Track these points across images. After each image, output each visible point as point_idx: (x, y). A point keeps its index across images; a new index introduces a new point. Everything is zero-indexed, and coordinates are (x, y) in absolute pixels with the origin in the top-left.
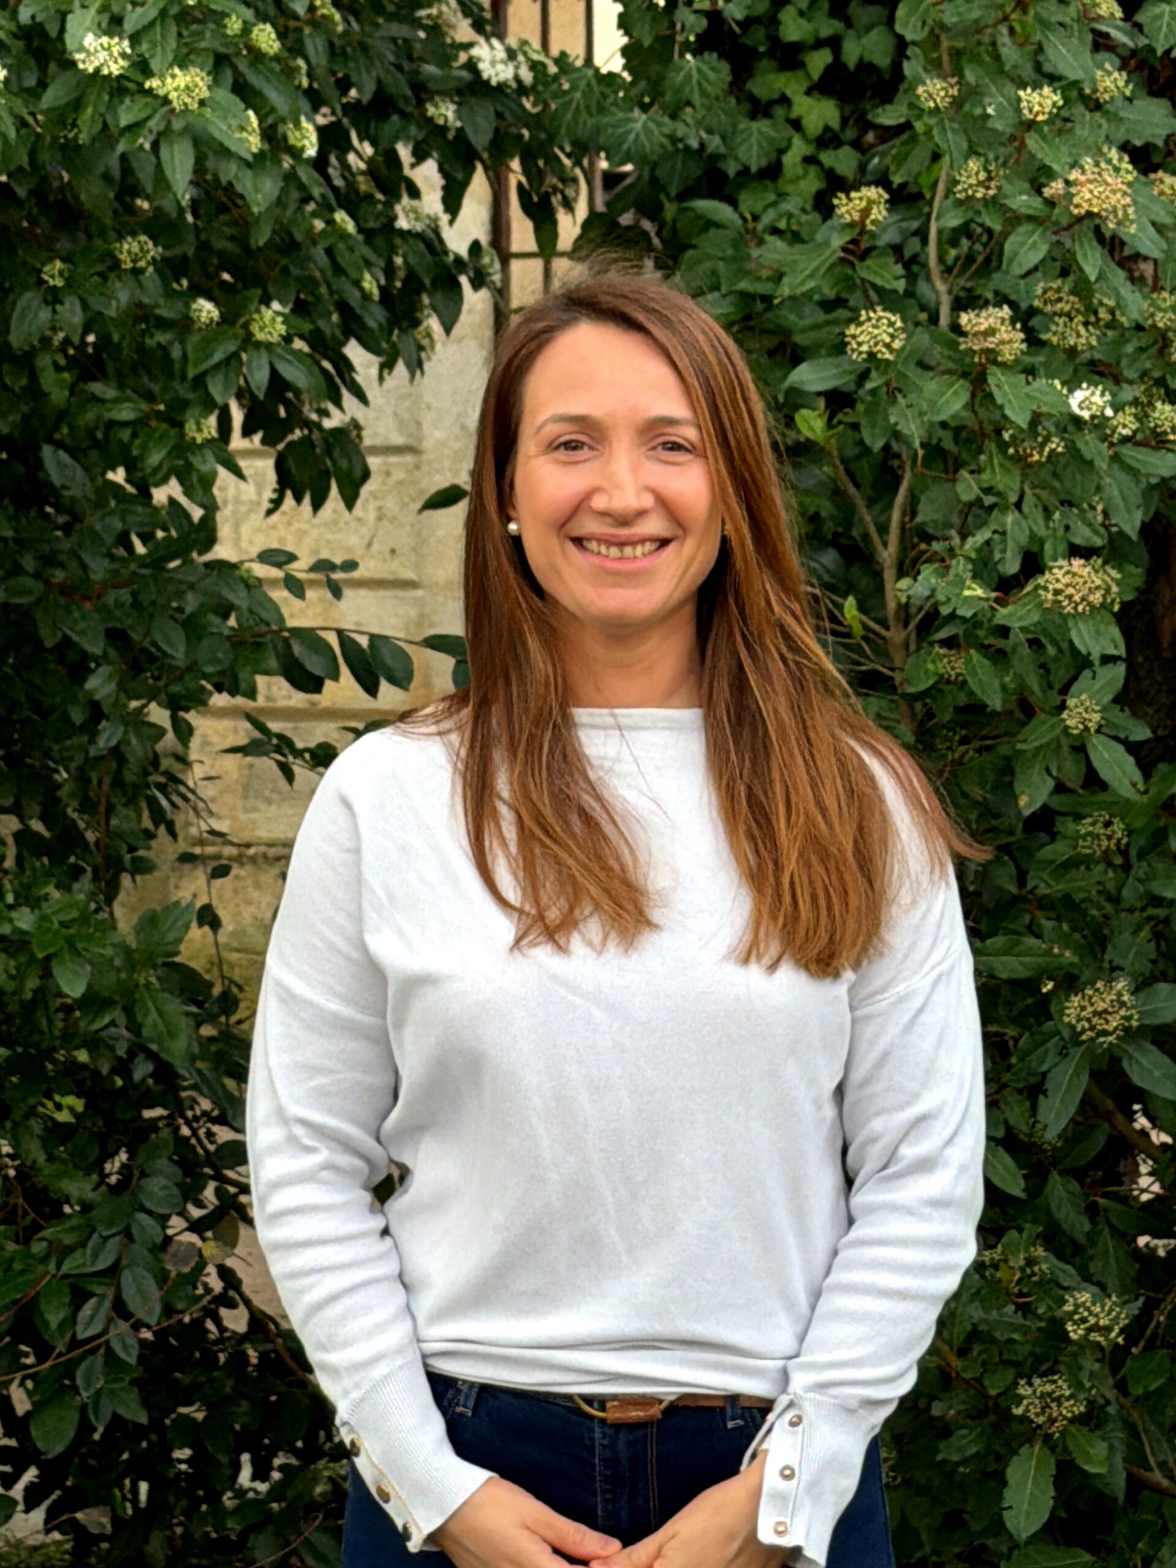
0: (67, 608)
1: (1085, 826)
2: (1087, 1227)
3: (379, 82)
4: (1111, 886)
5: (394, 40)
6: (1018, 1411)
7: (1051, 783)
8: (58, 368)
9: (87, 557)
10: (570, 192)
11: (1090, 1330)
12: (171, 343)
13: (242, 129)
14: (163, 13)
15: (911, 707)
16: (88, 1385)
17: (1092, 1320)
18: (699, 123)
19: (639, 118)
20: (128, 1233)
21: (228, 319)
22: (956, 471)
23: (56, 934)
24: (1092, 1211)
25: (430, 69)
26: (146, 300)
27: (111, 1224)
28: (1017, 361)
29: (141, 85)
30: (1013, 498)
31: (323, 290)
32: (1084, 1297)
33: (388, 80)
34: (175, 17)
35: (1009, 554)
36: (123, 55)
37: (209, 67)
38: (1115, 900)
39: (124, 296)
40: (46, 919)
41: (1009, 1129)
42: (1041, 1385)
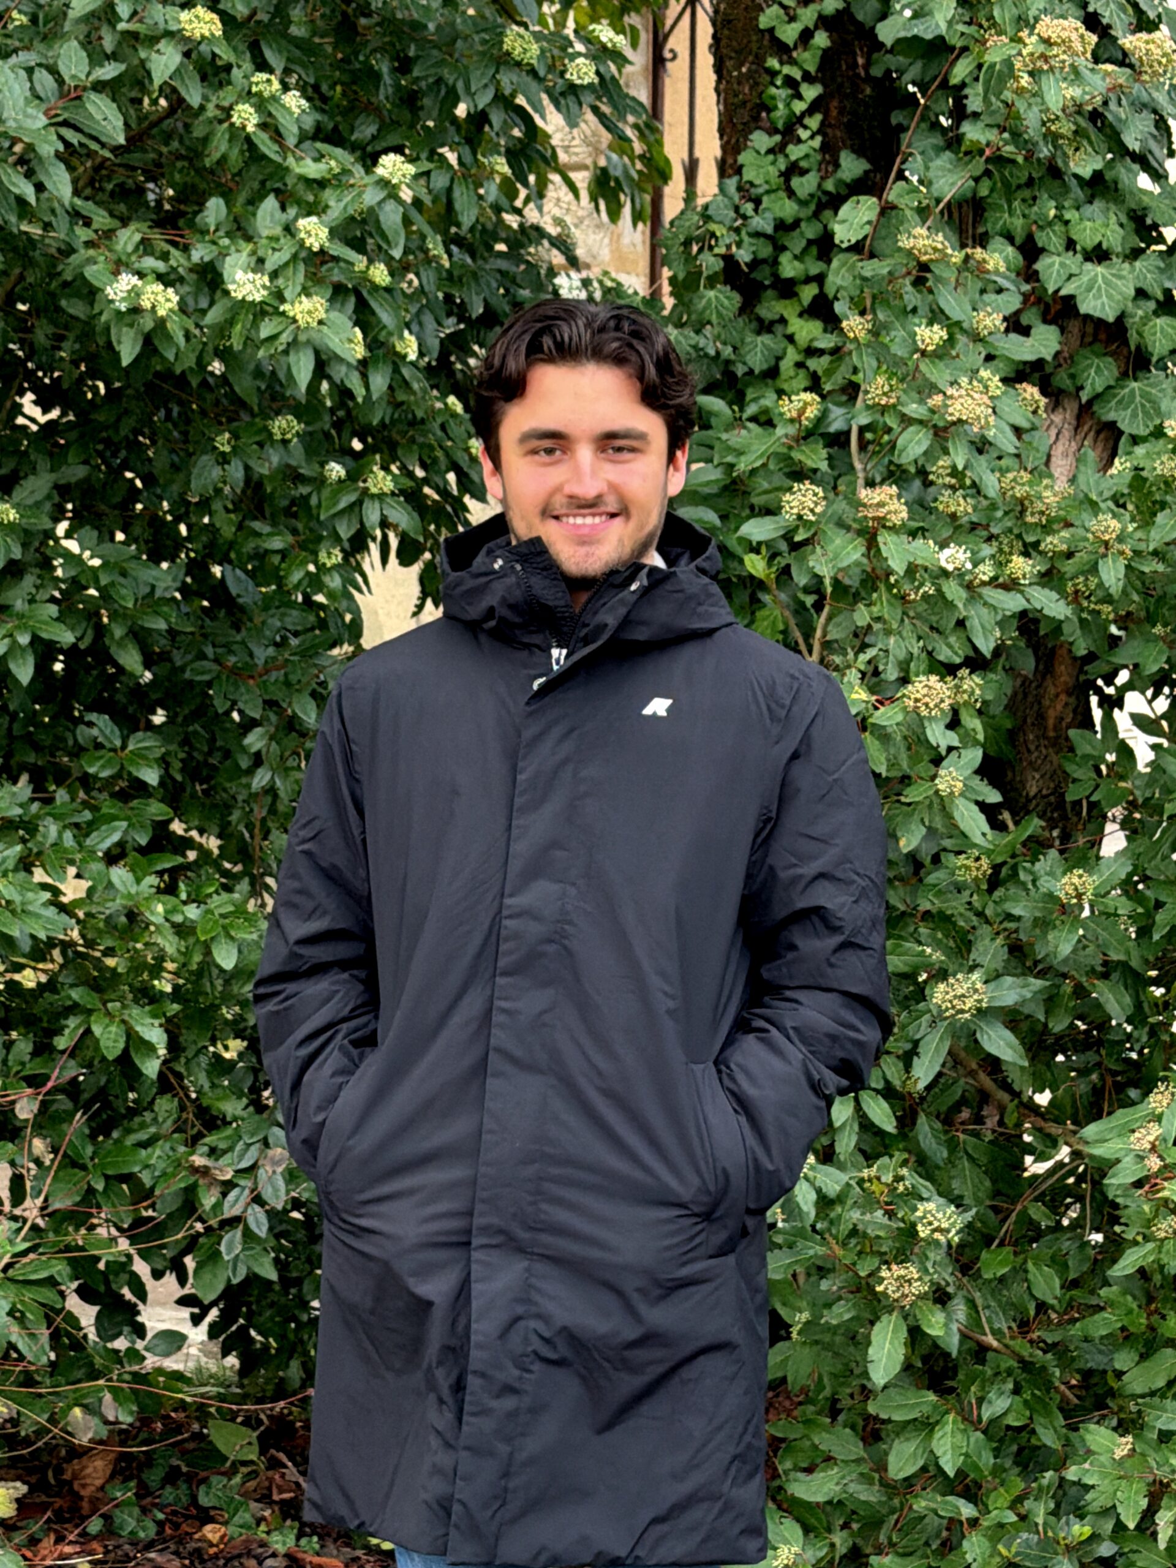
0: (235, 684)
1: (961, 860)
2: (945, 1154)
3: (485, 300)
4: (977, 904)
5: (500, 271)
6: (880, 1288)
7: (924, 831)
8: (228, 511)
9: (253, 648)
11: (938, 1230)
12: (310, 495)
13: (350, 341)
14: (295, 257)
16: (230, 1250)
17: (936, 1224)
18: (717, 337)
20: (266, 1143)
21: (354, 476)
22: (856, 603)
23: (216, 922)
24: (952, 1145)
25: (525, 293)
26: (294, 463)
27: (252, 1135)
28: (901, 525)
29: (276, 309)
30: (895, 626)
31: (439, 454)
32: (931, 1206)
33: (493, 301)
34: (304, 260)
35: (890, 666)
36: (264, 287)
37: (328, 295)
38: (980, 914)
39: (275, 459)
40: (209, 912)
41: (887, 1082)
42: (897, 1270)
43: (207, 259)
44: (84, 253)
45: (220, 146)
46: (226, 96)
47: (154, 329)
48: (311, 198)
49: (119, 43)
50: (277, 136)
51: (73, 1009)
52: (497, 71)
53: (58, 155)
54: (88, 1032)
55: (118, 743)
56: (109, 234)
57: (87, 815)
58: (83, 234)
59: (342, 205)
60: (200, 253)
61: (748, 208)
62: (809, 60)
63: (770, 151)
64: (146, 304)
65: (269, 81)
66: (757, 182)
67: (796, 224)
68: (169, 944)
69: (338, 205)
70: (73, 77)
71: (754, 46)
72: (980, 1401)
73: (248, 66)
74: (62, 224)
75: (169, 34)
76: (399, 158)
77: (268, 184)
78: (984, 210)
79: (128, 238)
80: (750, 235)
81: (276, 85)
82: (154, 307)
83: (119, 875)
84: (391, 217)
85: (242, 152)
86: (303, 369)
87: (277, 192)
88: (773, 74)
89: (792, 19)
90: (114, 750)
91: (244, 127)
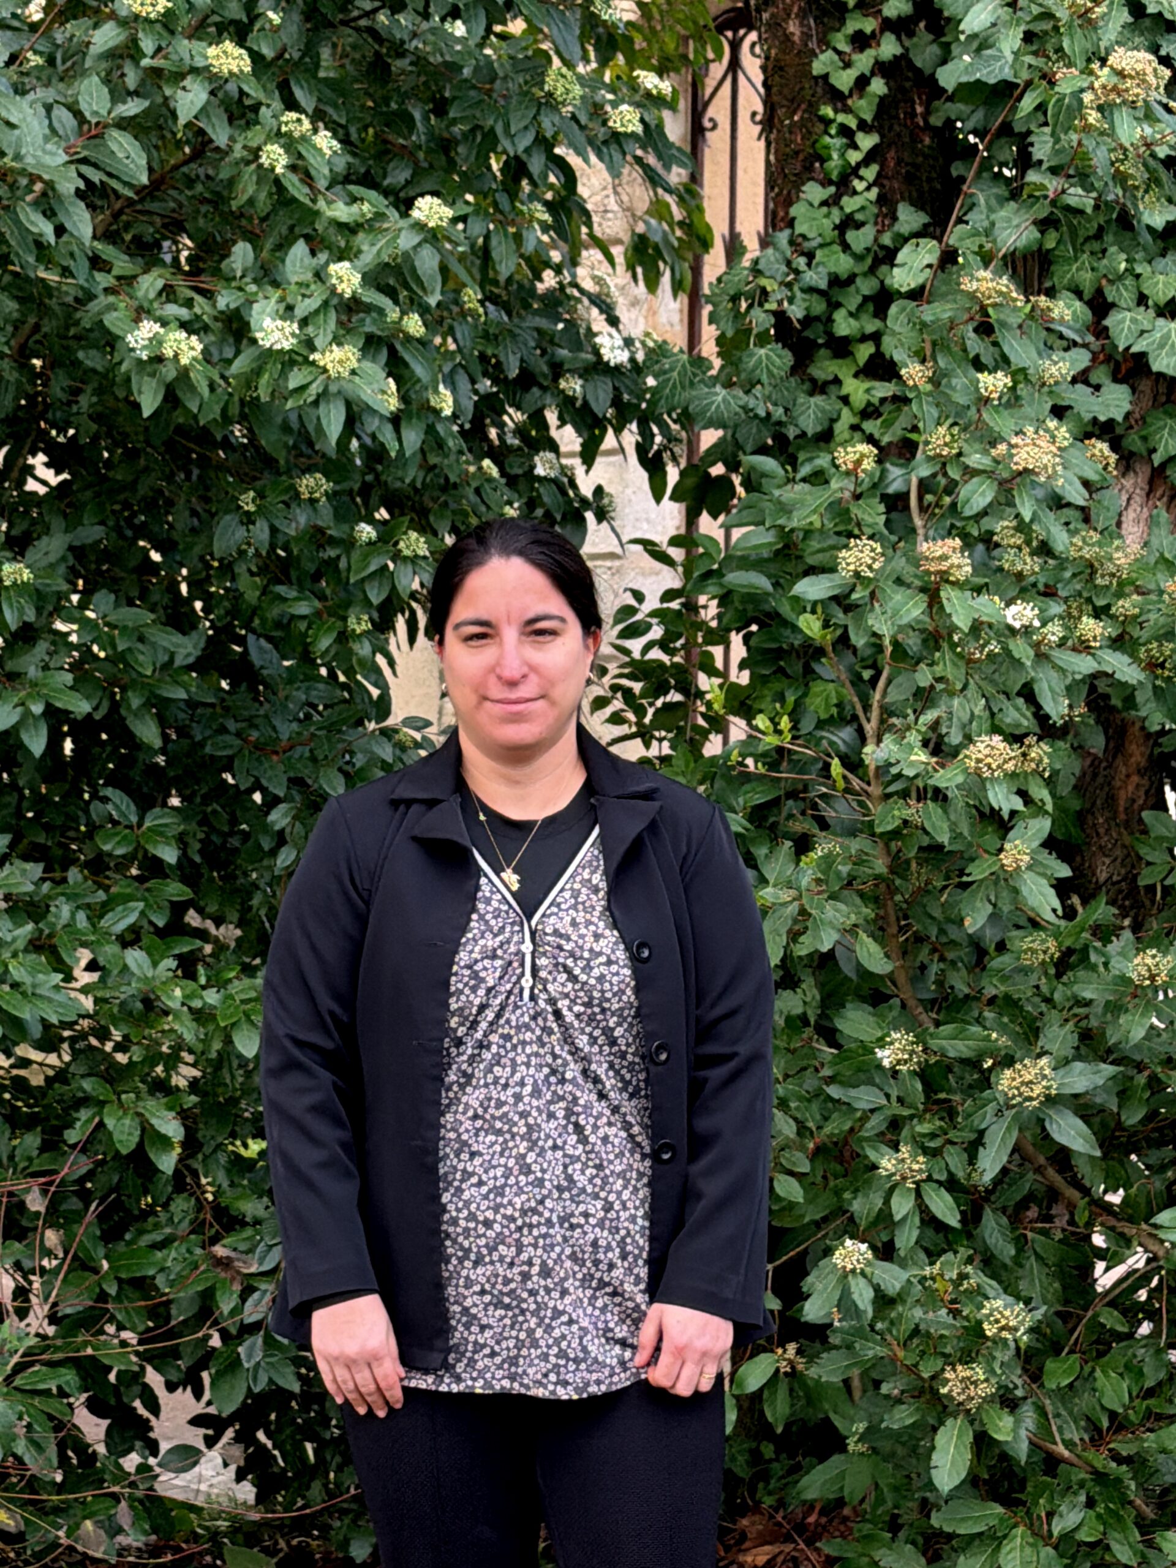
0: (258, 760)
1: (1027, 943)
2: (1013, 1252)
3: (522, 360)
4: (1045, 989)
5: (538, 330)
6: (944, 1391)
7: (989, 909)
8: (252, 574)
9: (277, 722)
10: (677, 450)
11: (1003, 1328)
12: (338, 557)
13: (384, 392)
14: (326, 304)
15: (887, 846)
16: (250, 1356)
17: (1003, 1322)
18: (768, 398)
19: (720, 393)
21: (382, 538)
22: (917, 663)
23: (237, 1009)
24: (1021, 1243)
25: (563, 353)
26: (320, 523)
28: (967, 581)
29: (306, 359)
30: (959, 686)
32: (999, 1303)
33: (532, 360)
34: (336, 307)
35: (953, 730)
36: (293, 335)
37: (360, 345)
38: (1048, 1000)
39: (302, 520)
40: (230, 997)
41: (950, 1173)
42: (962, 1371)
43: (233, 306)
44: (103, 300)
45: (247, 188)
46: (254, 136)
47: (176, 379)
48: (343, 244)
49: (142, 83)
50: (308, 178)
51: (85, 1101)
52: (538, 113)
53: (79, 194)
54: (101, 1125)
55: (134, 819)
56: (128, 280)
57: (101, 895)
58: (103, 280)
59: (375, 249)
60: (226, 300)
61: (801, 262)
62: (865, 108)
63: (825, 203)
64: (169, 353)
65: (299, 120)
66: (810, 235)
67: (851, 279)
68: (188, 1031)
69: (371, 250)
70: (96, 113)
71: (808, 93)
72: (1050, 1515)
73: (277, 104)
74: (81, 268)
75: (194, 71)
76: (436, 201)
77: (297, 230)
78: (1050, 263)
79: (150, 284)
80: (803, 290)
81: (307, 125)
82: (176, 355)
83: (135, 958)
84: (427, 262)
85: (270, 194)
86: (333, 422)
87: (308, 238)
88: (827, 122)
89: (847, 65)
90: (130, 827)
91: (273, 169)
